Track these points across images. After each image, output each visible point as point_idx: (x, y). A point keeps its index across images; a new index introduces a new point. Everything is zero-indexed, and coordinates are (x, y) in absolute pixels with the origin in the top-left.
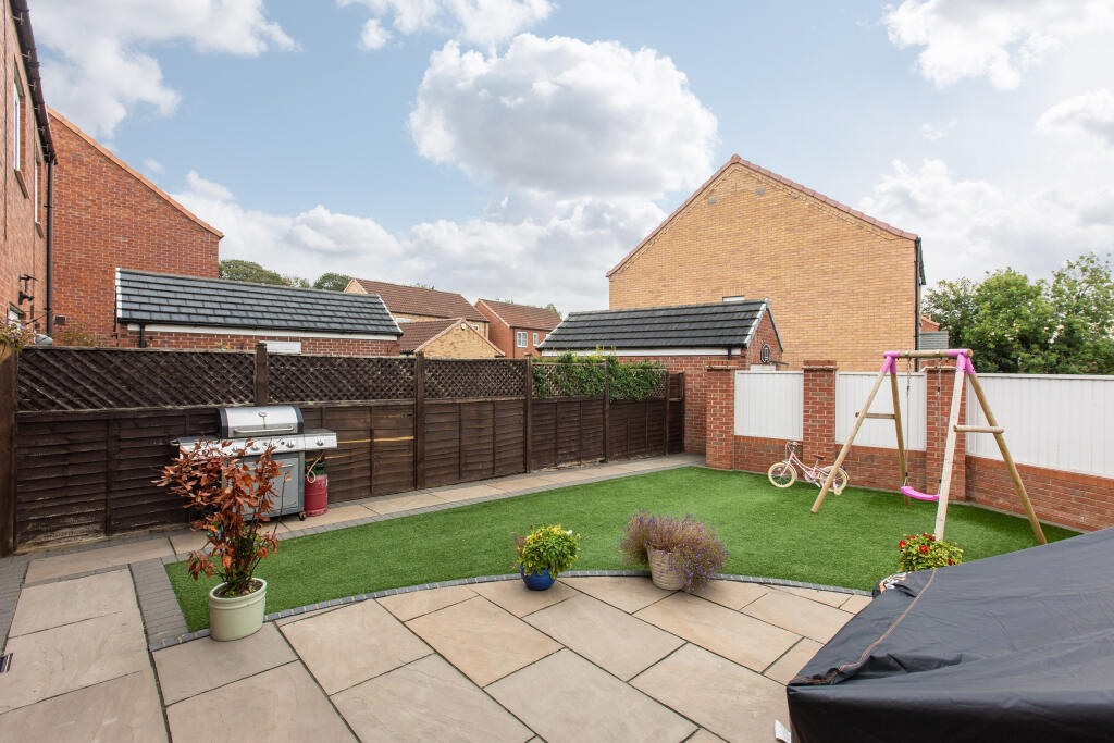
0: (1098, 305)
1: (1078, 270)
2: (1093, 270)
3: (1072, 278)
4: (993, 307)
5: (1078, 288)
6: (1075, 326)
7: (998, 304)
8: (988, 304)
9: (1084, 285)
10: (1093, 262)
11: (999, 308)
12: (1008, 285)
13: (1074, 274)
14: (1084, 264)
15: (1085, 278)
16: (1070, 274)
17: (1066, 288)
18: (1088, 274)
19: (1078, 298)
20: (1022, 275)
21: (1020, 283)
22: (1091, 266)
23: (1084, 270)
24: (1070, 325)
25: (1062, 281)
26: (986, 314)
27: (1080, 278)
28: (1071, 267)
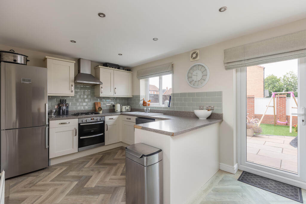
0: (294, 84)
1: (289, 75)
2: (293, 75)
3: (288, 77)
4: (268, 84)
5: (289, 79)
6: (289, 89)
7: (270, 83)
8: (267, 83)
9: (291, 78)
10: (293, 73)
11: (270, 84)
12: (272, 79)
13: (288, 76)
14: (291, 73)
15: (291, 77)
16: (287, 76)
17: (286, 79)
18: (292, 76)
19: (289, 82)
20: (276, 76)
21: (275, 78)
22: (292, 73)
23: (291, 75)
24: (287, 88)
25: (285, 77)
26: (267, 86)
27: (289, 77)
28: (287, 74)
